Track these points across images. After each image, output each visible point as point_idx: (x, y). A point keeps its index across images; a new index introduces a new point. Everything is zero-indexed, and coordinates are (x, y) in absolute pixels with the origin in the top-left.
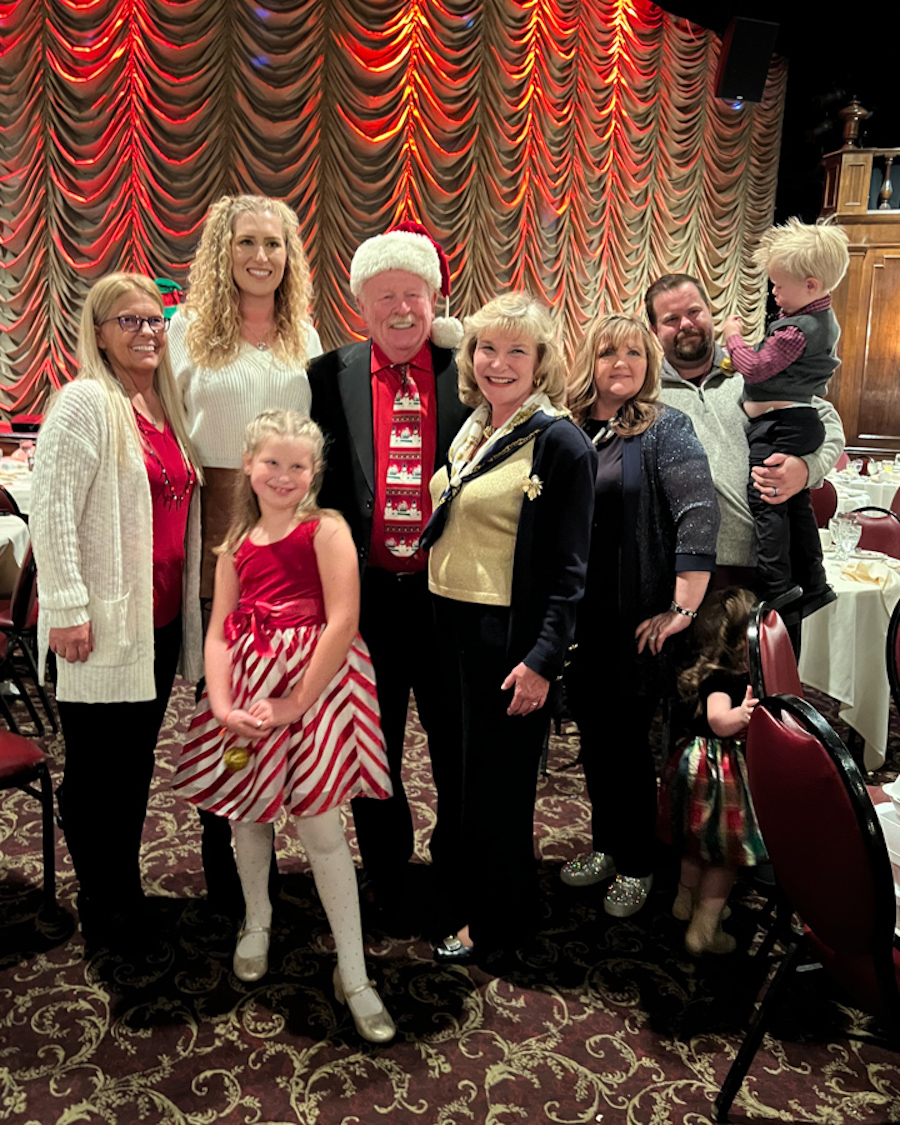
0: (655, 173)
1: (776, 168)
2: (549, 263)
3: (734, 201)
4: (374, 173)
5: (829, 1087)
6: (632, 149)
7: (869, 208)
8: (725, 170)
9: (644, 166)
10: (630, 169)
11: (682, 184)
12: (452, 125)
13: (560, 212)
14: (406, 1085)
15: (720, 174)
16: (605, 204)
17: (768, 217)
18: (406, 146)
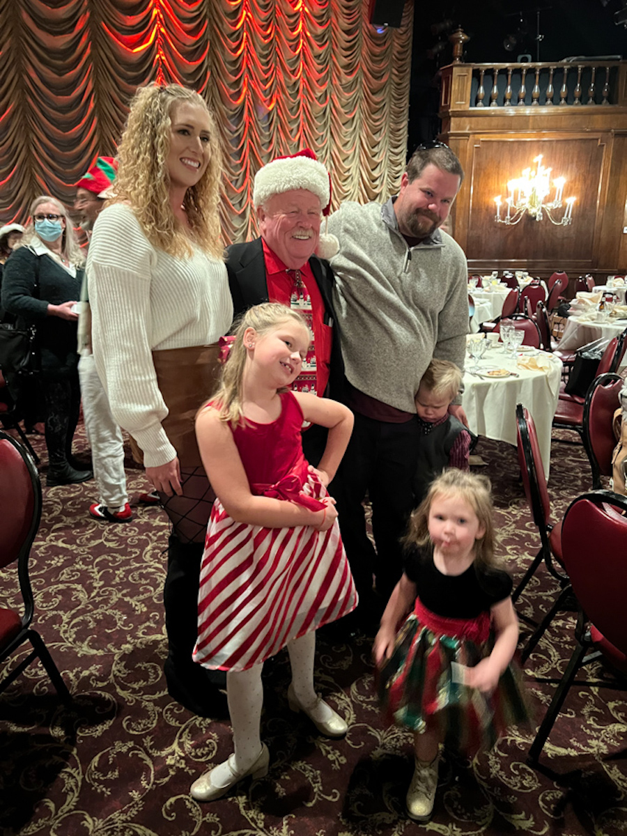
0: (331, 80)
1: (408, 77)
2: (266, 146)
3: (383, 100)
4: (135, 77)
5: (591, 725)
6: (315, 62)
7: (471, 106)
8: (377, 78)
9: (323, 74)
10: (315, 76)
11: (348, 88)
12: (190, 40)
13: (270, 108)
14: (319, 780)
15: (373, 81)
16: (299, 103)
17: (405, 112)
18: (157, 56)
